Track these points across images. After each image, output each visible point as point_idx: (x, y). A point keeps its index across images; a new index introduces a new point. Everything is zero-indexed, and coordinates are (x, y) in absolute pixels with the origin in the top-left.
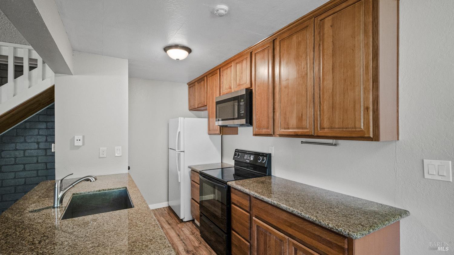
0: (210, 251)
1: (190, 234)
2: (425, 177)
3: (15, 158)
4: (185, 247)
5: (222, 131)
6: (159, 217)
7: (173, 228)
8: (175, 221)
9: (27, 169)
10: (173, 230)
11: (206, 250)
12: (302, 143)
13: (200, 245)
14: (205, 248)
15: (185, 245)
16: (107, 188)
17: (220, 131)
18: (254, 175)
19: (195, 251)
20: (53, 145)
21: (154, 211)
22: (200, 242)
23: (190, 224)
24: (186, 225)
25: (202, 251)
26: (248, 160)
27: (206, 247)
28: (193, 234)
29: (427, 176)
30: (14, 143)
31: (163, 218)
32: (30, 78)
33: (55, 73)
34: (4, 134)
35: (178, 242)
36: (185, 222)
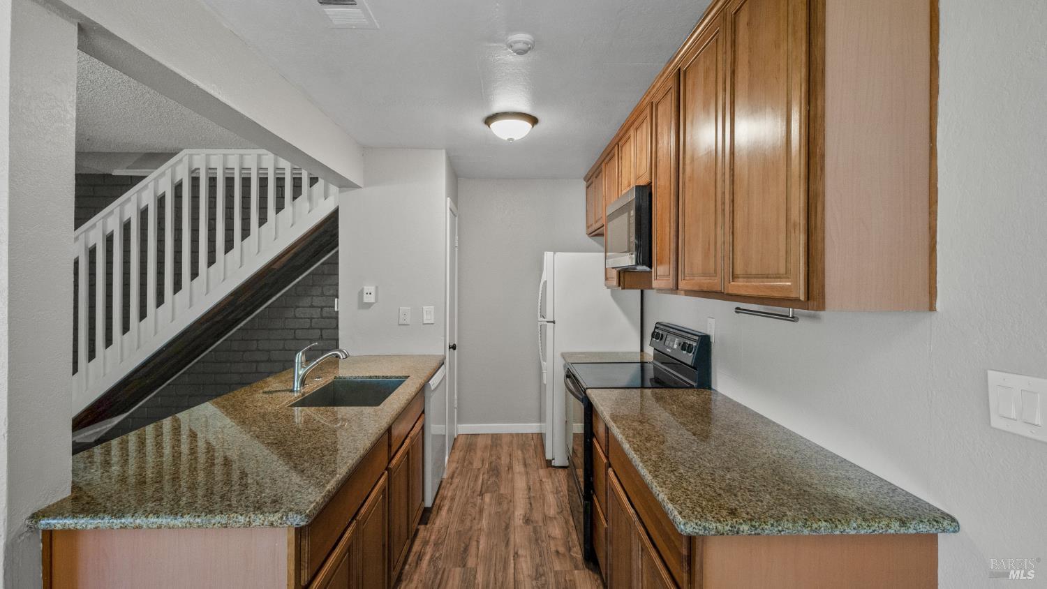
0: (571, 530)
1: (551, 492)
2: (993, 424)
3: (311, 319)
4: (528, 511)
5: (622, 279)
6: (515, 448)
7: (527, 474)
8: (539, 461)
9: (324, 337)
10: (524, 478)
11: (563, 528)
12: (736, 312)
13: (557, 516)
14: (564, 524)
15: (531, 509)
16: (381, 375)
17: (619, 280)
18: (676, 382)
19: (541, 524)
20: (336, 299)
21: (513, 437)
22: (559, 511)
23: (562, 474)
24: (555, 473)
25: (555, 527)
26: (669, 348)
27: (567, 522)
28: (557, 493)
29: (996, 422)
30: (309, 296)
31: (520, 452)
32: (310, 198)
33: (340, 187)
34: (298, 282)
35: (521, 500)
36: (554, 467)
